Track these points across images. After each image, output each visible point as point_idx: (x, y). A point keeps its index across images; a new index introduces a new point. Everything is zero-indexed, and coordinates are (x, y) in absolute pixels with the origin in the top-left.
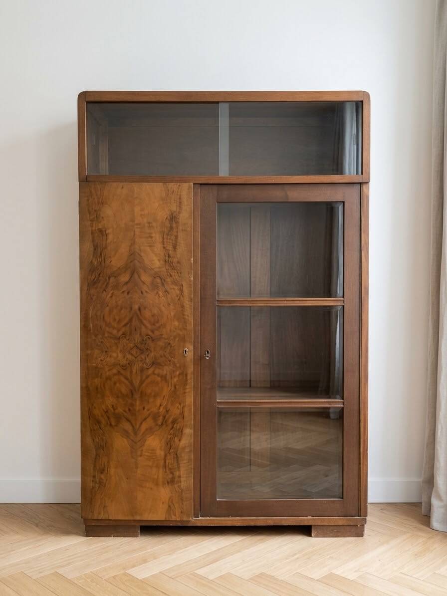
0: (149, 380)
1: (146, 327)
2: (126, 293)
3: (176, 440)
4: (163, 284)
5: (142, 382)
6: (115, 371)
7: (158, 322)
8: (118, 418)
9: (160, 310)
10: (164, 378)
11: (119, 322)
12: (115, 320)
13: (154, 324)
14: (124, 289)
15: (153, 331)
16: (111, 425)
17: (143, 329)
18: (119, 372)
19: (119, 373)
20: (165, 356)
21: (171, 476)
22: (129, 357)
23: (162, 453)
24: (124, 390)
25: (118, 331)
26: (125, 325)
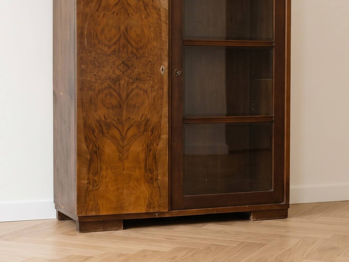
0: (134, 93)
1: (132, 46)
2: (115, 14)
3: (155, 145)
4: (145, 9)
5: (128, 95)
6: (106, 84)
7: (141, 42)
8: (109, 126)
9: (143, 30)
10: (146, 92)
11: (110, 40)
12: (106, 38)
13: (138, 43)
14: (114, 10)
15: (137, 49)
16: (103, 133)
17: (130, 48)
18: (109, 85)
19: (110, 87)
20: (146, 72)
21: (150, 175)
22: (118, 72)
23: (144, 156)
24: (114, 102)
25: (110, 47)
26: (115, 44)
